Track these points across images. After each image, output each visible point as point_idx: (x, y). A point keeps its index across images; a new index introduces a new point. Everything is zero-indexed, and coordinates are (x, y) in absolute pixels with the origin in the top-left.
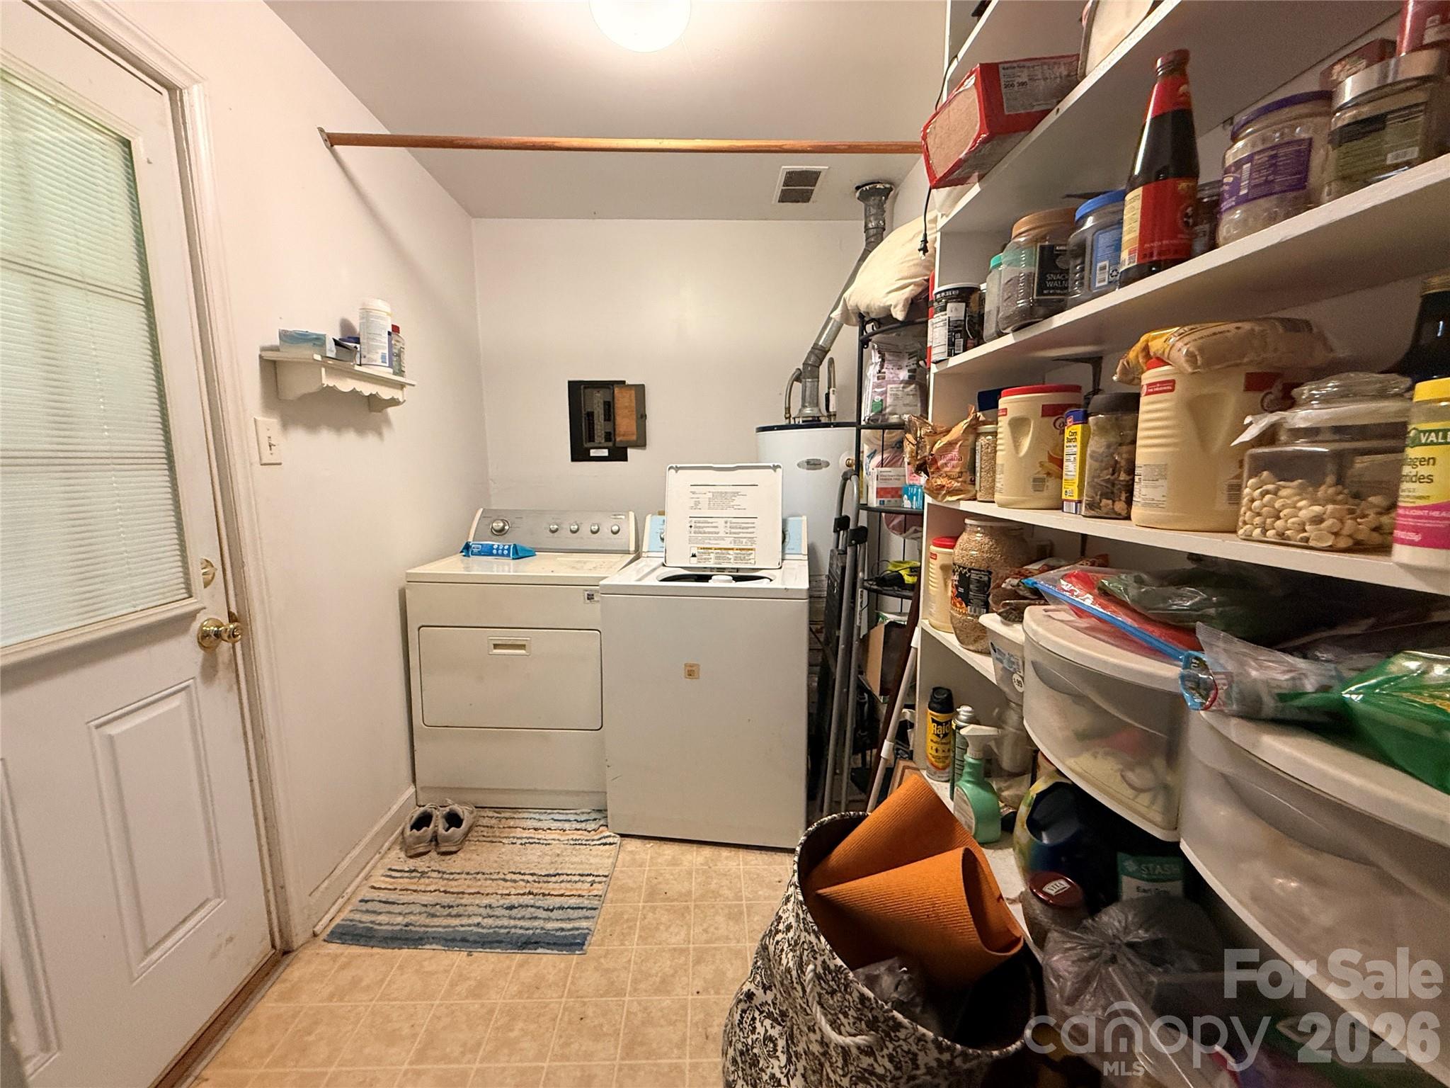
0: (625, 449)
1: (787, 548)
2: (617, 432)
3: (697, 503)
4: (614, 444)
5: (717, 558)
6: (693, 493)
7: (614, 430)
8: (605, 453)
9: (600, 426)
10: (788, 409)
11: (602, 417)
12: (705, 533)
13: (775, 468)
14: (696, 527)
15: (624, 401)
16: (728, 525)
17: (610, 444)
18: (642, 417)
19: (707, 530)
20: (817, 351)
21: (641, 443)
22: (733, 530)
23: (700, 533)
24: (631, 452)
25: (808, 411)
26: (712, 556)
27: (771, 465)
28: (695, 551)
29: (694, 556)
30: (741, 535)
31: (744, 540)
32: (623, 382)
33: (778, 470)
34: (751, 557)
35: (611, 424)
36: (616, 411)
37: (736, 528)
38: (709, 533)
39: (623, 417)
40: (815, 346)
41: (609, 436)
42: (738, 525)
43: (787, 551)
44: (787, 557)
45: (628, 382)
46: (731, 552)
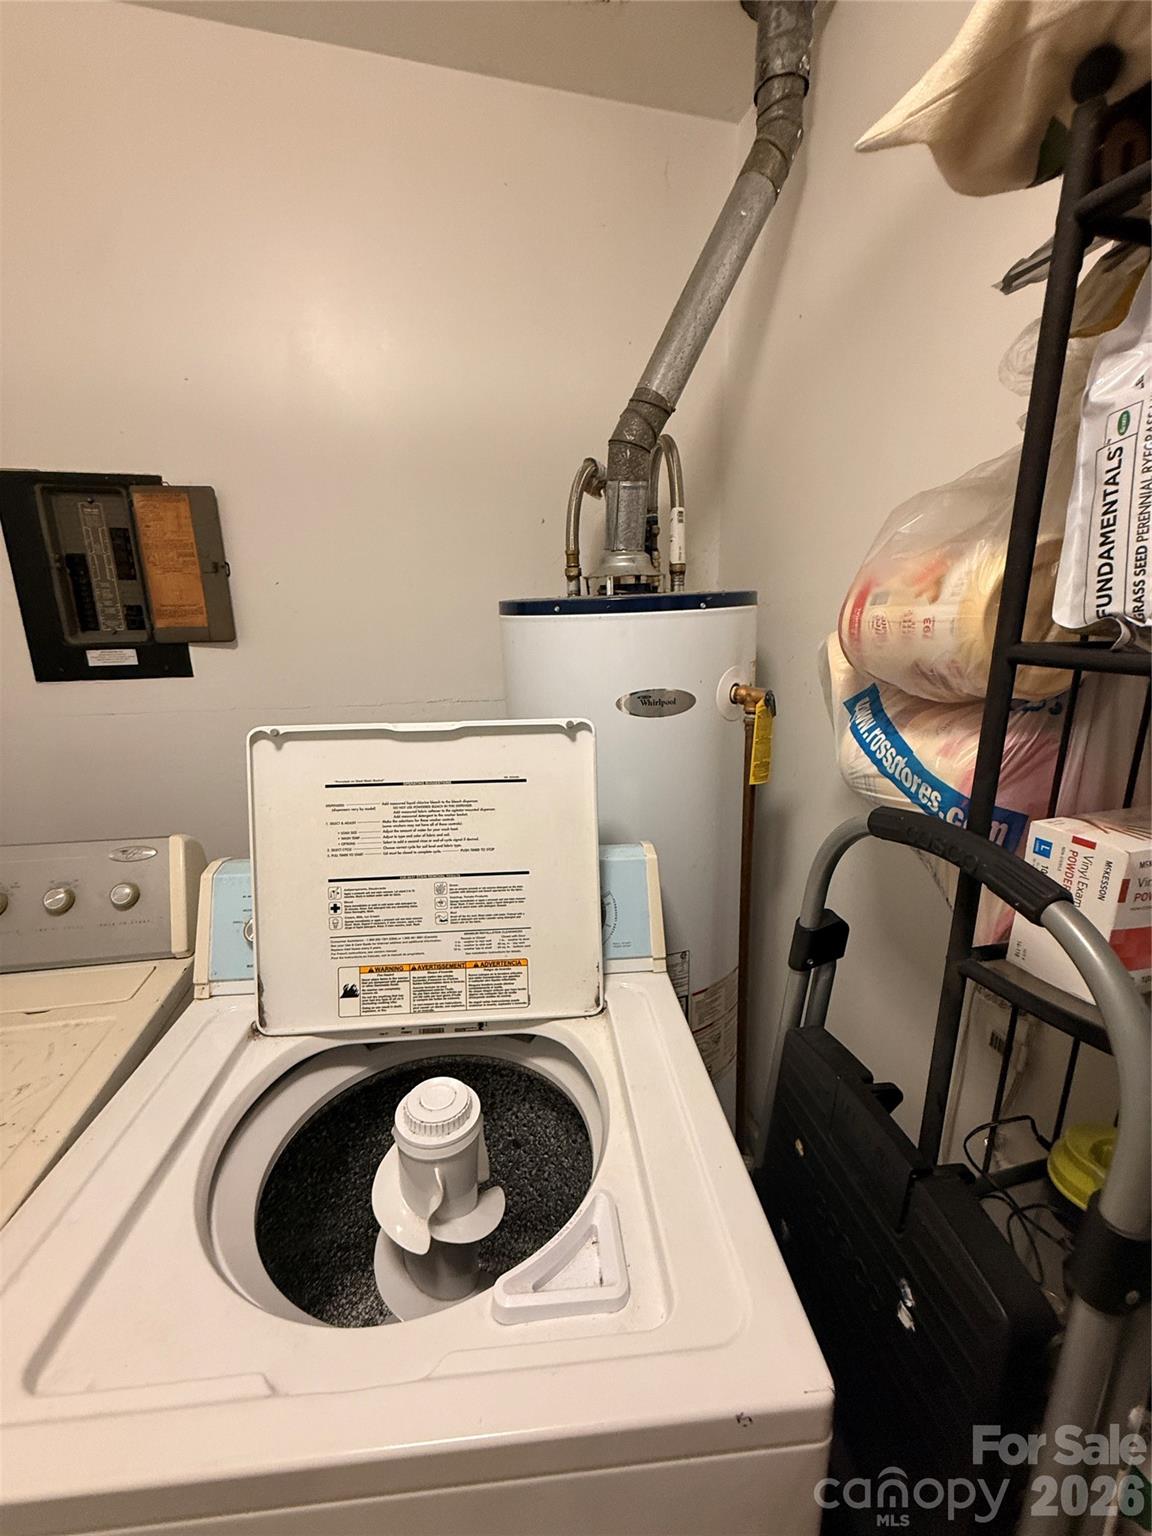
0: (185, 647)
1: (613, 940)
2: (155, 606)
3: (349, 838)
4: (152, 637)
5: (419, 994)
6: (337, 808)
7: (146, 599)
8: (129, 658)
9: (108, 593)
10: (573, 557)
11: (111, 569)
12: (379, 924)
13: (572, 731)
14: (349, 909)
15: (160, 529)
16: (447, 896)
17: (141, 636)
18: (216, 569)
19: (384, 914)
20: (645, 409)
21: (222, 631)
22: (460, 912)
23: (366, 924)
24: (197, 654)
25: (621, 562)
26: (405, 989)
27: (563, 722)
28: (351, 978)
29: (350, 993)
30: (485, 924)
31: (496, 938)
32: (157, 480)
33: (581, 735)
34: (519, 983)
35: (132, 586)
36: (145, 552)
37: (471, 904)
38: (391, 922)
39: (166, 570)
40: (641, 397)
41: (137, 616)
42: (476, 897)
43: (613, 952)
44: (614, 966)
45: (169, 480)
46: (457, 973)
